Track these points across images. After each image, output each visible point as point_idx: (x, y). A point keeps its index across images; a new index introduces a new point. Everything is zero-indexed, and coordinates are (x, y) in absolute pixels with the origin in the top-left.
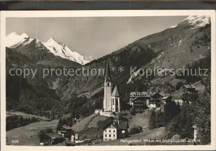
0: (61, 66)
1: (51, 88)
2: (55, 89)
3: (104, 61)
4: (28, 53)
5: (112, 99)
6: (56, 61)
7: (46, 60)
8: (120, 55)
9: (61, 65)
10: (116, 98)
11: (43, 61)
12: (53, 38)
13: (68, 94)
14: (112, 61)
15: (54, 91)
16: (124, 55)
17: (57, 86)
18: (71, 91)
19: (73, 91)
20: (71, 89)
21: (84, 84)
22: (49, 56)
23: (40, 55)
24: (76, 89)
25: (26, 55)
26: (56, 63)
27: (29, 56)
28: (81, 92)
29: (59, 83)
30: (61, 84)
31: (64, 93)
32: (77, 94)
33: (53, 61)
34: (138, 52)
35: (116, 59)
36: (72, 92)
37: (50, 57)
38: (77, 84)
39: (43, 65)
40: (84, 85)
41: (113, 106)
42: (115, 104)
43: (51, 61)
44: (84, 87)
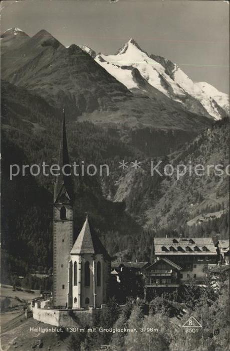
0: (147, 128)
4: (52, 89)
6: (134, 111)
7: (103, 110)
9: (148, 125)
11: (96, 111)
12: (133, 42)
13: (159, 215)
17: (127, 189)
18: (170, 206)
19: (175, 205)
20: (171, 199)
21: (211, 184)
22: (114, 98)
23: (87, 92)
24: (186, 199)
25: (44, 96)
26: (135, 118)
27: (53, 96)
28: (200, 208)
29: (135, 183)
30: (141, 185)
31: (147, 213)
32: (188, 215)
33: (125, 113)
36: (172, 210)
37: (117, 101)
38: (189, 183)
39: (93, 125)
40: (209, 188)
41: (74, 287)
43: (119, 113)
44: (212, 196)
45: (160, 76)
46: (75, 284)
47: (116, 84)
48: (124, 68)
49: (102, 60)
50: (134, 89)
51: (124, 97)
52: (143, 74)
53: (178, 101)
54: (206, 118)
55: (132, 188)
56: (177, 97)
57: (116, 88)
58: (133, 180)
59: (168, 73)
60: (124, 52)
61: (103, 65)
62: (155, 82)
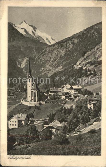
1: (19, 66)
2: (23, 67)
3: (65, 43)
5: (31, 92)
7: (17, 41)
8: (78, 37)
10: (34, 91)
11: (14, 42)
14: (72, 43)
15: (22, 69)
16: (82, 38)
17: (24, 64)
29: (26, 63)
34: (94, 35)
35: (75, 41)
37: (20, 39)
41: (32, 97)
42: (34, 96)
43: (21, 42)
44: (48, 66)
45: (32, 31)
46: (32, 96)
47: (20, 34)
48: (22, 29)
49: (15, 26)
50: (25, 35)
51: (23, 38)
52: (27, 31)
53: (37, 38)
54: (45, 44)
55: (26, 64)
56: (37, 37)
57: (20, 35)
58: (26, 62)
59: (34, 30)
60: (22, 24)
61: (15, 28)
62: (31, 33)
